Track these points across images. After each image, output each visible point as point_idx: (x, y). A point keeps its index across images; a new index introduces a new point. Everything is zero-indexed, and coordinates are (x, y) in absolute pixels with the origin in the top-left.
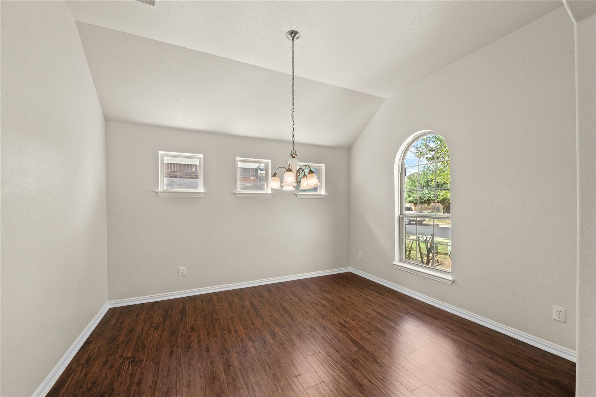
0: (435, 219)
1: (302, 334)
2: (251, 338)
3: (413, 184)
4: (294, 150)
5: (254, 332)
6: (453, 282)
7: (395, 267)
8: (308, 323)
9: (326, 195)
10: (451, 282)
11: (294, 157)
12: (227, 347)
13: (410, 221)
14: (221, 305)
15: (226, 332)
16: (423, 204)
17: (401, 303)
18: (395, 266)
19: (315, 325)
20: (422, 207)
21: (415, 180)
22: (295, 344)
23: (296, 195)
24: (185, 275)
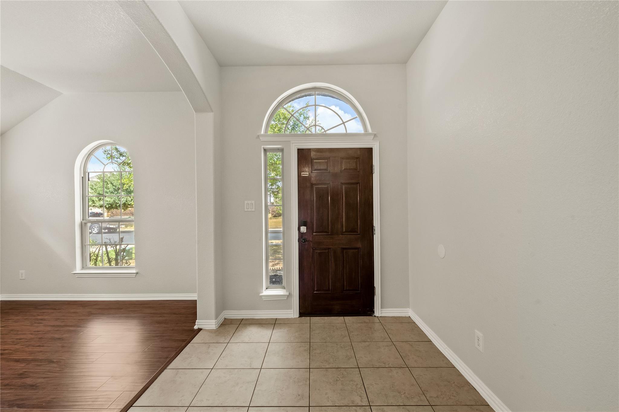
3: (106, 185)
7: (76, 276)
10: (136, 274)
13: (101, 229)
16: (118, 209)
20: (117, 212)
21: (107, 181)
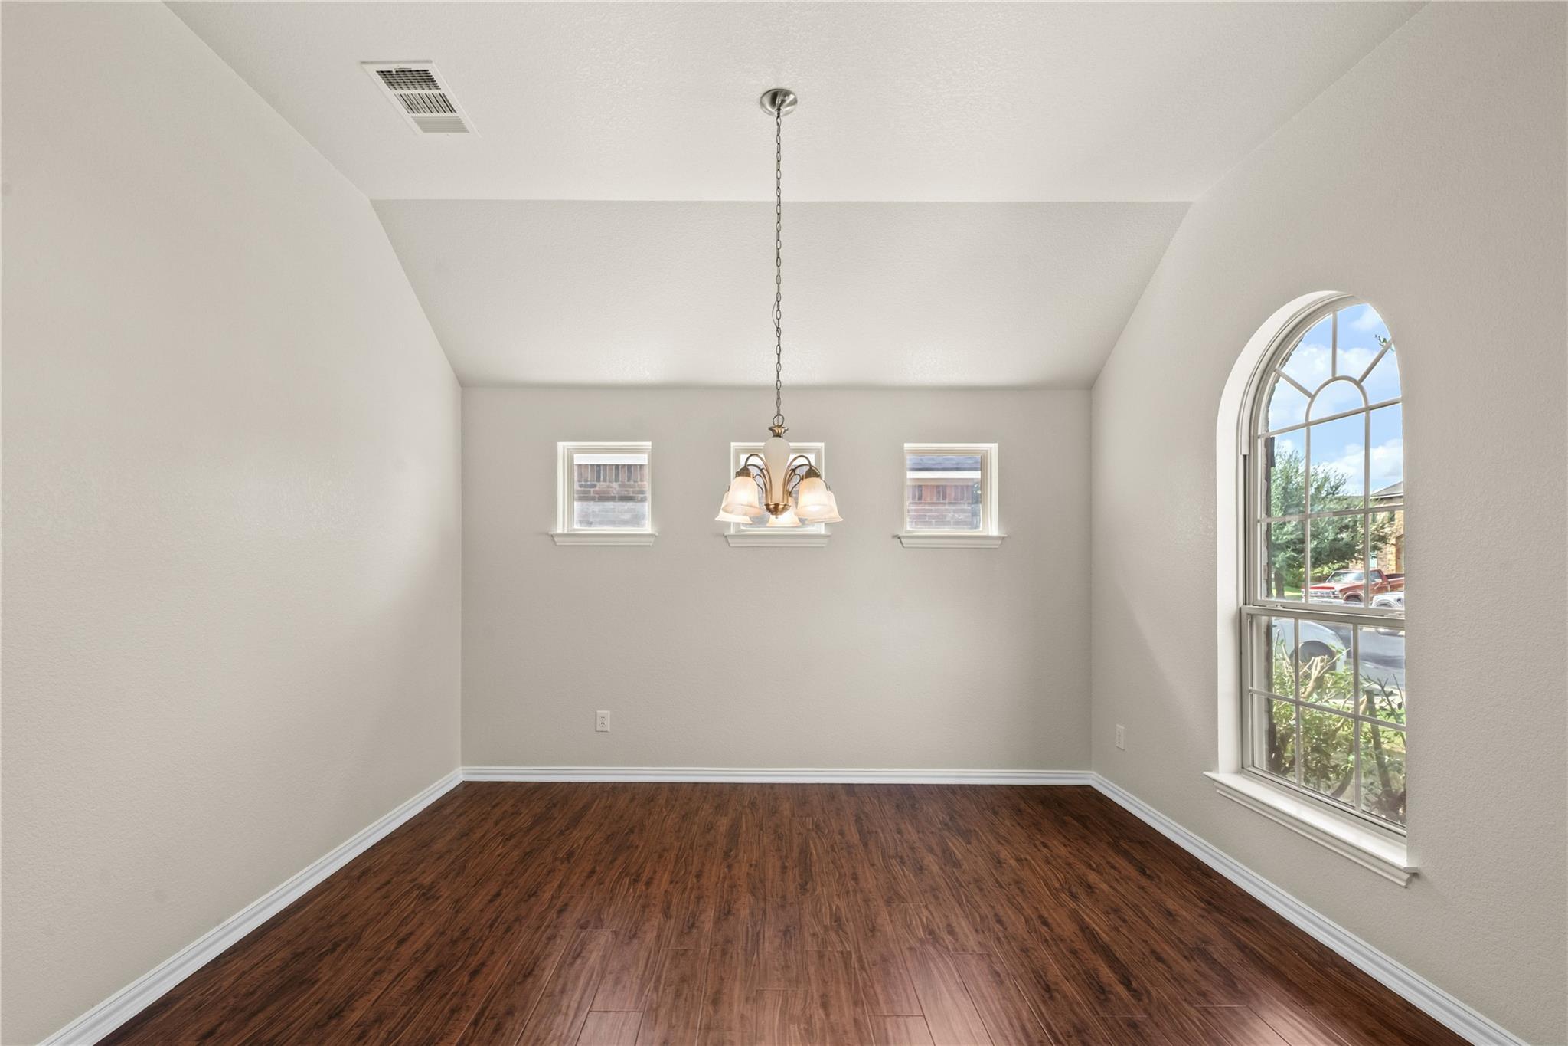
0: (1359, 626)
1: (797, 932)
2: (669, 908)
4: (779, 415)
5: (686, 895)
6: (1415, 880)
7: (1219, 788)
8: (837, 906)
9: (1004, 538)
10: (1406, 876)
11: (779, 435)
12: (603, 914)
14: (665, 814)
15: (627, 879)
17: (1203, 917)
18: (1216, 784)
19: (849, 916)
22: (760, 951)
23: (899, 538)
24: (609, 730)
